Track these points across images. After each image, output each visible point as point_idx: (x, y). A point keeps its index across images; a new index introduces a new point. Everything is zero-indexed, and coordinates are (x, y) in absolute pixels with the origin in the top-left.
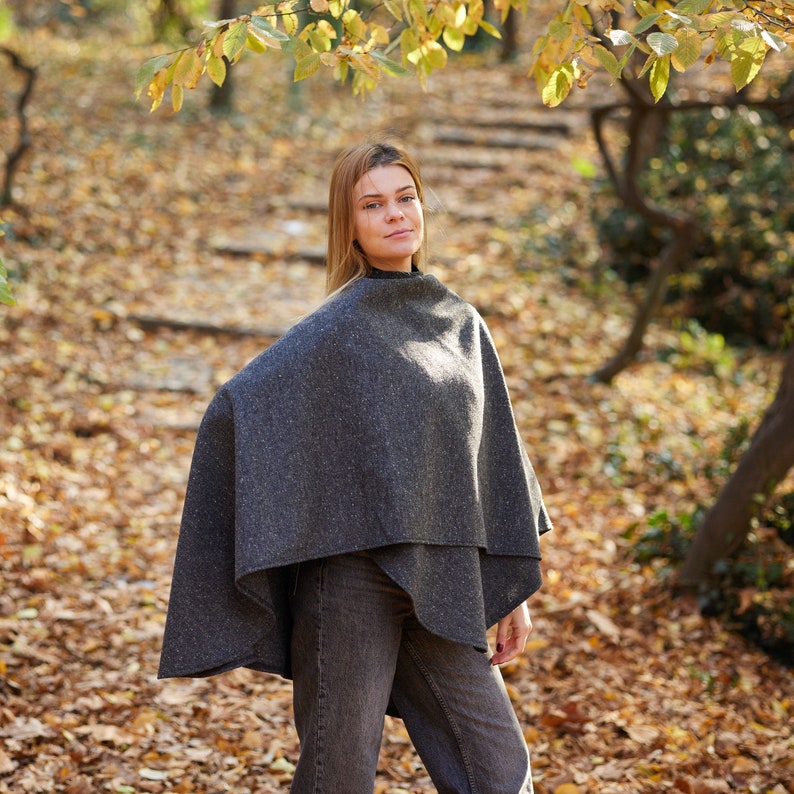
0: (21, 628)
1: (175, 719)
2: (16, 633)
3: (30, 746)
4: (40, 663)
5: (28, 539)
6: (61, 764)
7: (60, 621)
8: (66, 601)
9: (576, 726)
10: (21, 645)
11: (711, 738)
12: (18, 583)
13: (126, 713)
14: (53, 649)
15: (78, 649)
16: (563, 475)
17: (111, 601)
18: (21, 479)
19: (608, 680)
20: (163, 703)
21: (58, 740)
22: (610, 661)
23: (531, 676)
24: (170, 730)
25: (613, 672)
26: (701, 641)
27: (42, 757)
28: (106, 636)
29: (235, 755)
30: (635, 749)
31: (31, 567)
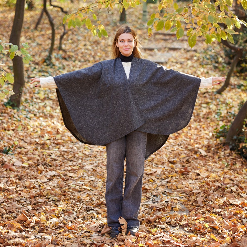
0: (53, 153)
1: (88, 172)
2: (52, 154)
3: (52, 177)
4: (57, 160)
5: (58, 133)
6: (59, 180)
7: (63, 151)
8: (66, 147)
9: (186, 173)
10: (53, 156)
11: (222, 176)
12: (54, 143)
13: (76, 171)
14: (61, 157)
15: (67, 158)
16: (203, 118)
17: (77, 147)
18: (58, 120)
19: (199, 164)
20: (86, 169)
21: (59, 176)
22: (201, 160)
23: (180, 163)
24: (86, 174)
25: (201, 162)
26: (228, 156)
27: (55, 179)
28: (74, 155)
29: (101, 179)
30: (201, 178)
31: (58, 139)
